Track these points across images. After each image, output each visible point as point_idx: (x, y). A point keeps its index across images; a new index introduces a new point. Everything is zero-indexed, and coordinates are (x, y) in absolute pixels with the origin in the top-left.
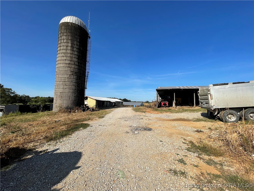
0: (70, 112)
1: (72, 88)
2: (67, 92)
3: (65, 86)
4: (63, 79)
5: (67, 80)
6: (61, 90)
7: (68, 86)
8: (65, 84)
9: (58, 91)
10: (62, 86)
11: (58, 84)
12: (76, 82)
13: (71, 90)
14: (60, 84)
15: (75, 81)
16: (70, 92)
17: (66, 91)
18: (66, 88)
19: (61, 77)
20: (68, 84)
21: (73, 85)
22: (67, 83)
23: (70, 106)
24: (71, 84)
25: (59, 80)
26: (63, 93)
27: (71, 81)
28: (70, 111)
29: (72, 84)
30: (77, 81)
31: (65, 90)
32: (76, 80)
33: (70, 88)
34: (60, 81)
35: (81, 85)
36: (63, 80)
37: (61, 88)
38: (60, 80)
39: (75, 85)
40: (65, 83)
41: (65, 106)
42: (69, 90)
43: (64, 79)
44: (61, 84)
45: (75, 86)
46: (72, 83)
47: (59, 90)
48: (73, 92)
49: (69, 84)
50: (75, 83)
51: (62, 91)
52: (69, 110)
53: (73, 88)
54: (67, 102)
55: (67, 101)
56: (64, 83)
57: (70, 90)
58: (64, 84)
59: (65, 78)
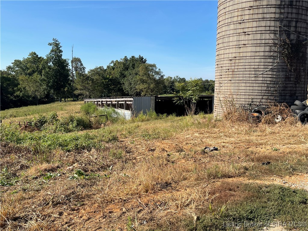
0: (258, 120)
1: (263, 41)
2: (249, 54)
3: (242, 37)
4: (236, 14)
5: (247, 17)
6: (231, 51)
7: (251, 37)
8: (242, 31)
9: (226, 56)
10: (235, 38)
11: (223, 33)
12: (277, 16)
13: (262, 49)
14: (228, 33)
15: (273, 16)
16: (257, 54)
17: (245, 54)
18: (246, 42)
19: (231, 8)
20: (250, 30)
21: (268, 28)
22: (248, 25)
23: (257, 102)
24: (260, 29)
25: (227, 21)
26: (237, 61)
27: (260, 16)
28: (258, 117)
29: (263, 29)
30: (281, 13)
31: (242, 50)
32: (278, 10)
33: (259, 42)
34: (229, 24)
35: (296, 27)
36: (235, 19)
37: (231, 44)
38: (229, 20)
39: (272, 28)
40: (243, 26)
41: (242, 100)
42: (254, 49)
43: (240, 13)
44: (232, 32)
45: (275, 33)
46: (263, 24)
47: (227, 51)
48: (267, 54)
49: (254, 29)
50: (273, 23)
51: (234, 55)
52: (256, 114)
53: (267, 41)
54: (248, 88)
55: (248, 85)
56: (239, 26)
57: (258, 49)
58: (239, 31)
59: (243, 9)
